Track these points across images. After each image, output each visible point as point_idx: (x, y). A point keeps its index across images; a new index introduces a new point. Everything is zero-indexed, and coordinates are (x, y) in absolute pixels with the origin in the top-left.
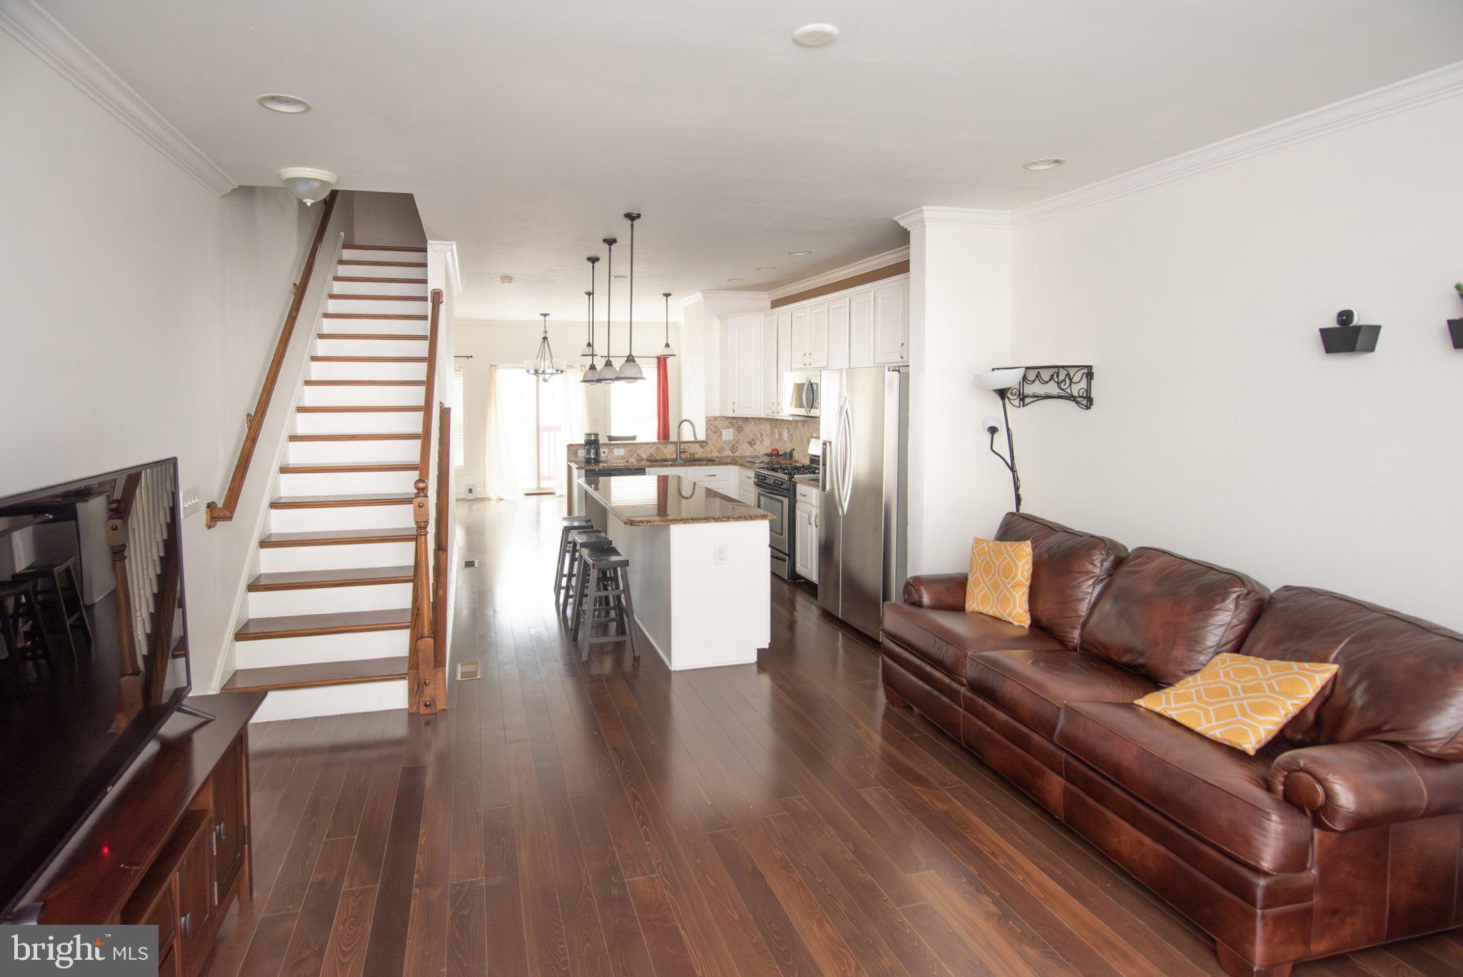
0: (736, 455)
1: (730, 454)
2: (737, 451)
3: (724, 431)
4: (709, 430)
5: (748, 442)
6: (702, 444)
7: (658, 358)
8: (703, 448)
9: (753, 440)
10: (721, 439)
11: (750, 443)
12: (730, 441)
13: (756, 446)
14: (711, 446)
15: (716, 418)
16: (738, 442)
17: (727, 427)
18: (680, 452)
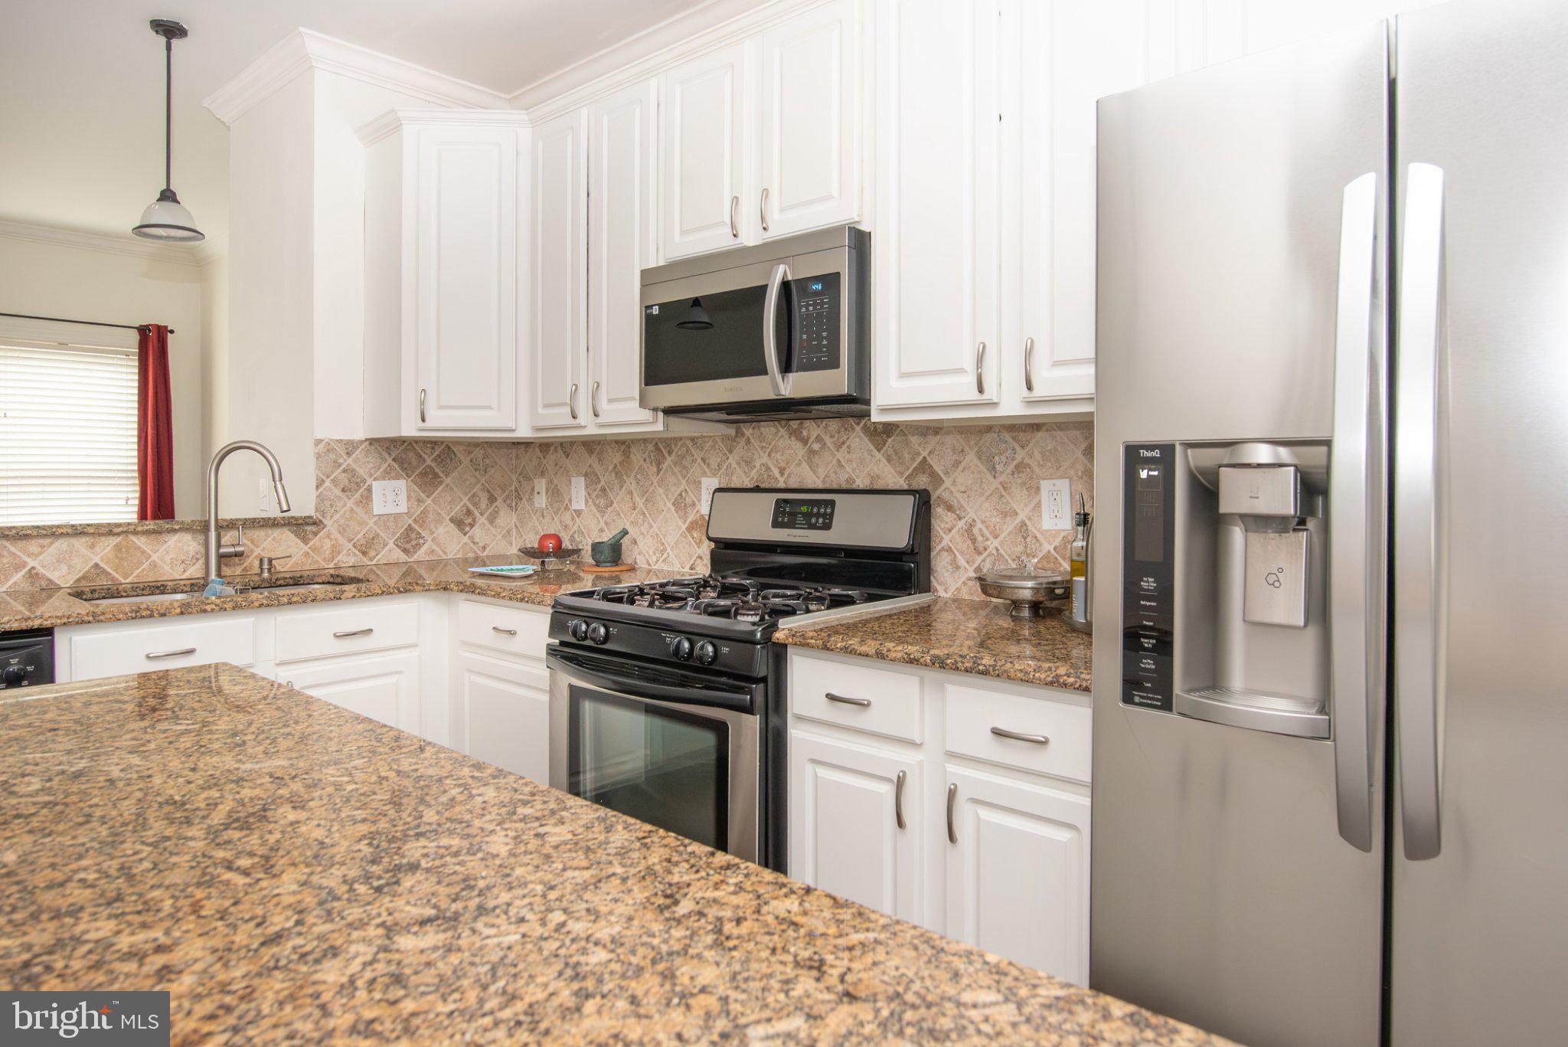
0: (415, 557)
1: (398, 555)
2: (418, 546)
3: (377, 487)
4: (328, 483)
5: (452, 520)
6: (302, 526)
7: (143, 330)
8: (305, 541)
9: (469, 513)
10: (369, 511)
11: (459, 523)
12: (397, 516)
13: (477, 532)
14: (335, 534)
15: (350, 447)
16: (421, 520)
17: (388, 475)
18: (221, 557)
